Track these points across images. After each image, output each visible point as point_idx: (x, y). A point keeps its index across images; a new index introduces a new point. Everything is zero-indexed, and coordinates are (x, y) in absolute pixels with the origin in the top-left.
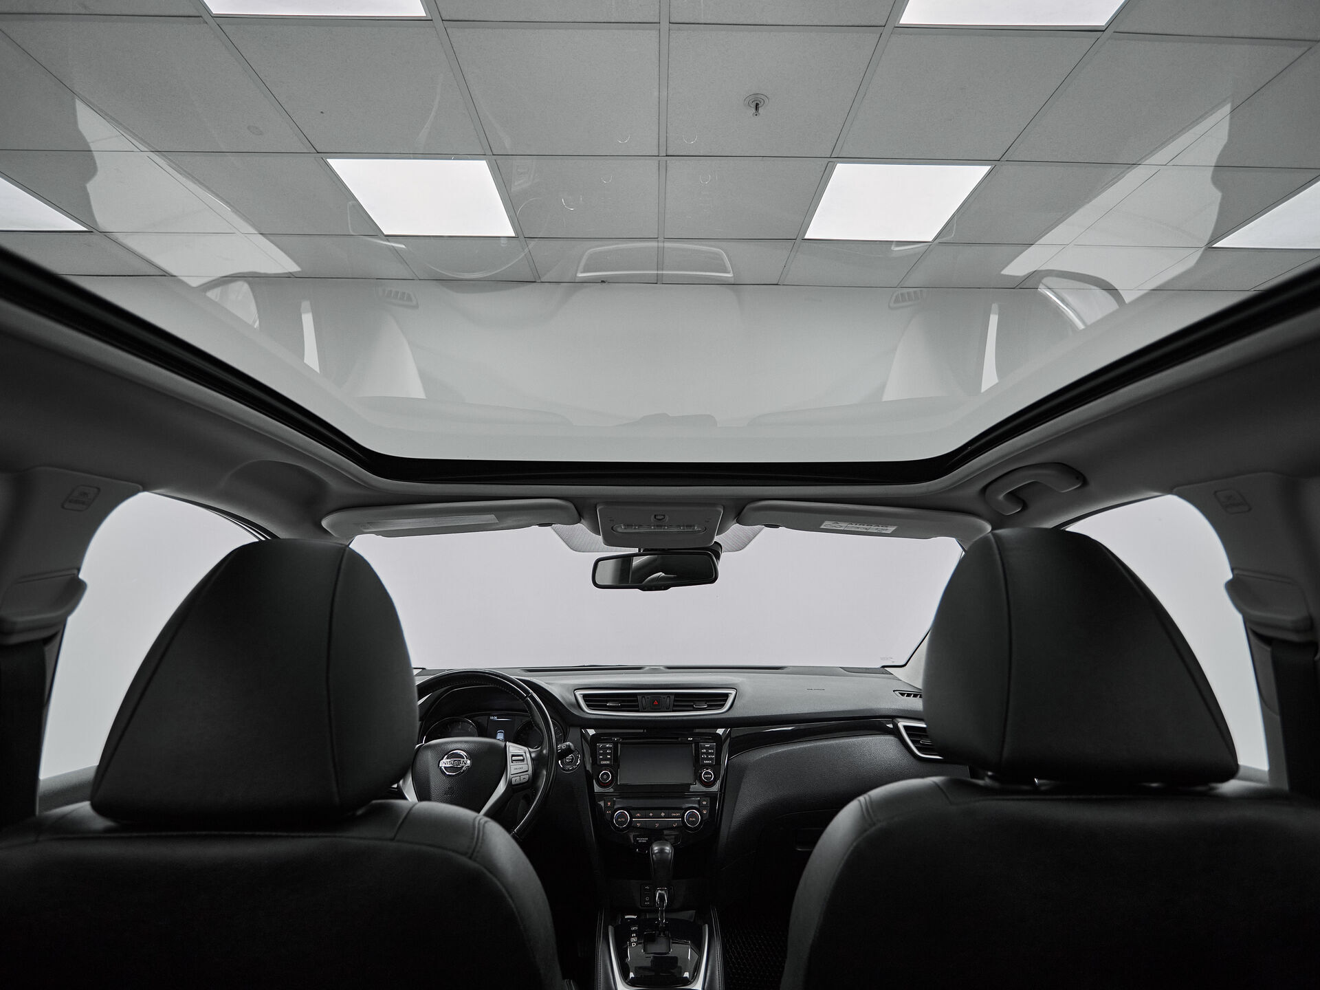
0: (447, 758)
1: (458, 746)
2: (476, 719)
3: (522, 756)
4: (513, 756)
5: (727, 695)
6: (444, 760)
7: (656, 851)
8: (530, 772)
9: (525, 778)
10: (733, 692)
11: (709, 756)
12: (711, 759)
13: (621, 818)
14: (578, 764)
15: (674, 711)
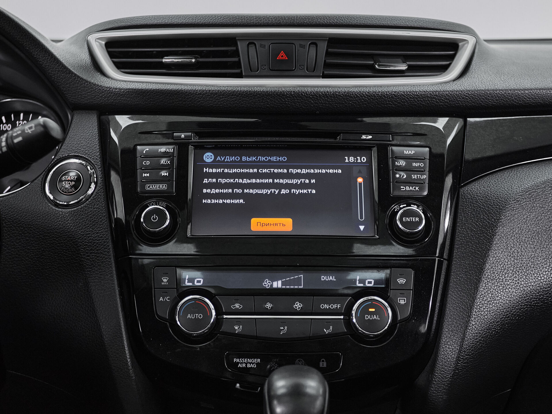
5: (455, 46)
7: (281, 392)
10: (470, 41)
11: (414, 177)
12: (419, 183)
13: (193, 313)
14: (90, 192)
15: (325, 76)
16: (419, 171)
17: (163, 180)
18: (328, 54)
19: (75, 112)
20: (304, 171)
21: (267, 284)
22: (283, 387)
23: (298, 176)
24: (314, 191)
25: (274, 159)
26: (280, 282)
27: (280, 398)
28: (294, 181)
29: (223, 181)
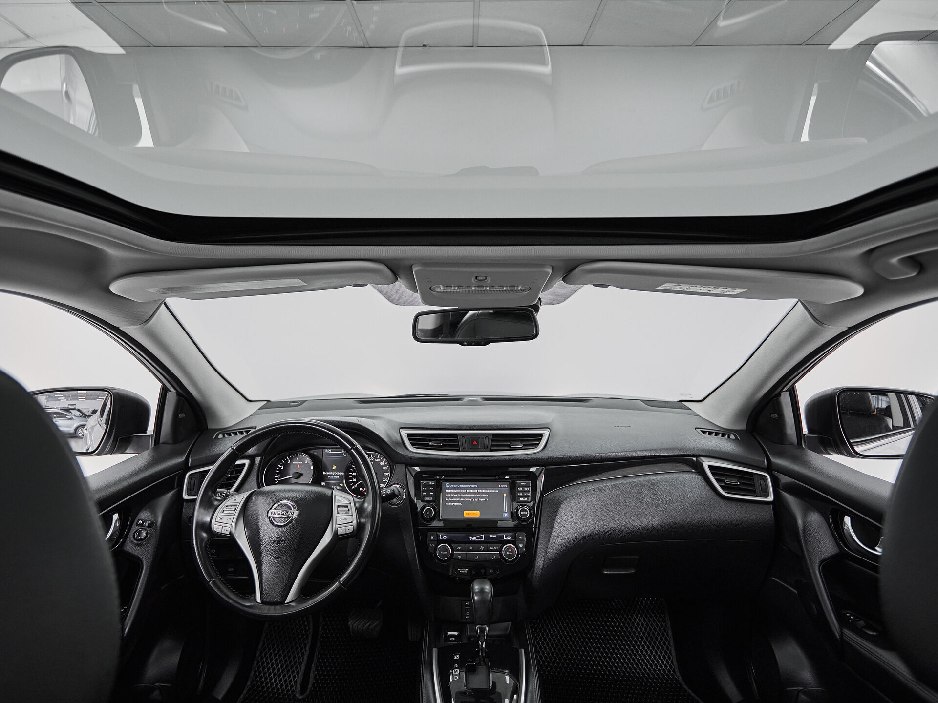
0: (275, 509)
1: (287, 494)
2: (311, 452)
3: (347, 506)
4: (338, 506)
5: (541, 435)
6: (273, 510)
7: (477, 590)
8: (355, 522)
9: (350, 529)
10: (546, 433)
11: (525, 494)
12: (527, 497)
13: (443, 551)
14: (404, 497)
15: (492, 450)
16: (528, 492)
17: (431, 496)
18: (492, 441)
19: (397, 465)
20: (484, 491)
21: (470, 538)
22: (478, 589)
23: (482, 493)
24: (488, 500)
25: (472, 486)
26: (475, 537)
27: (476, 593)
28: (480, 495)
29: (453, 495)
